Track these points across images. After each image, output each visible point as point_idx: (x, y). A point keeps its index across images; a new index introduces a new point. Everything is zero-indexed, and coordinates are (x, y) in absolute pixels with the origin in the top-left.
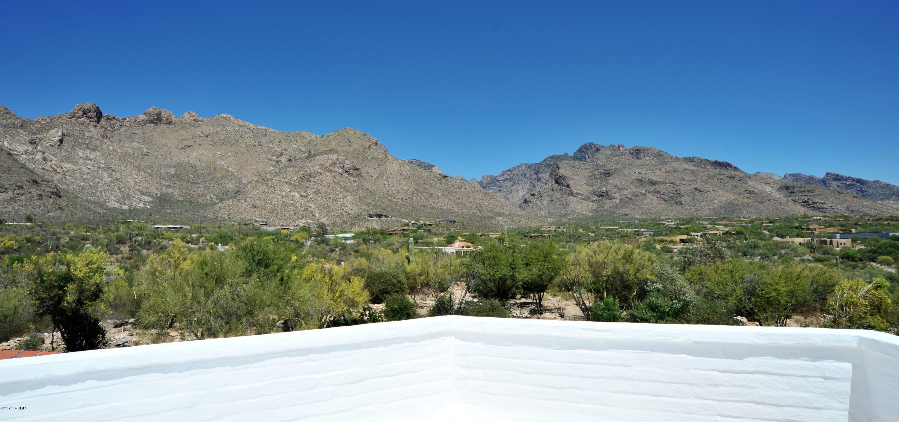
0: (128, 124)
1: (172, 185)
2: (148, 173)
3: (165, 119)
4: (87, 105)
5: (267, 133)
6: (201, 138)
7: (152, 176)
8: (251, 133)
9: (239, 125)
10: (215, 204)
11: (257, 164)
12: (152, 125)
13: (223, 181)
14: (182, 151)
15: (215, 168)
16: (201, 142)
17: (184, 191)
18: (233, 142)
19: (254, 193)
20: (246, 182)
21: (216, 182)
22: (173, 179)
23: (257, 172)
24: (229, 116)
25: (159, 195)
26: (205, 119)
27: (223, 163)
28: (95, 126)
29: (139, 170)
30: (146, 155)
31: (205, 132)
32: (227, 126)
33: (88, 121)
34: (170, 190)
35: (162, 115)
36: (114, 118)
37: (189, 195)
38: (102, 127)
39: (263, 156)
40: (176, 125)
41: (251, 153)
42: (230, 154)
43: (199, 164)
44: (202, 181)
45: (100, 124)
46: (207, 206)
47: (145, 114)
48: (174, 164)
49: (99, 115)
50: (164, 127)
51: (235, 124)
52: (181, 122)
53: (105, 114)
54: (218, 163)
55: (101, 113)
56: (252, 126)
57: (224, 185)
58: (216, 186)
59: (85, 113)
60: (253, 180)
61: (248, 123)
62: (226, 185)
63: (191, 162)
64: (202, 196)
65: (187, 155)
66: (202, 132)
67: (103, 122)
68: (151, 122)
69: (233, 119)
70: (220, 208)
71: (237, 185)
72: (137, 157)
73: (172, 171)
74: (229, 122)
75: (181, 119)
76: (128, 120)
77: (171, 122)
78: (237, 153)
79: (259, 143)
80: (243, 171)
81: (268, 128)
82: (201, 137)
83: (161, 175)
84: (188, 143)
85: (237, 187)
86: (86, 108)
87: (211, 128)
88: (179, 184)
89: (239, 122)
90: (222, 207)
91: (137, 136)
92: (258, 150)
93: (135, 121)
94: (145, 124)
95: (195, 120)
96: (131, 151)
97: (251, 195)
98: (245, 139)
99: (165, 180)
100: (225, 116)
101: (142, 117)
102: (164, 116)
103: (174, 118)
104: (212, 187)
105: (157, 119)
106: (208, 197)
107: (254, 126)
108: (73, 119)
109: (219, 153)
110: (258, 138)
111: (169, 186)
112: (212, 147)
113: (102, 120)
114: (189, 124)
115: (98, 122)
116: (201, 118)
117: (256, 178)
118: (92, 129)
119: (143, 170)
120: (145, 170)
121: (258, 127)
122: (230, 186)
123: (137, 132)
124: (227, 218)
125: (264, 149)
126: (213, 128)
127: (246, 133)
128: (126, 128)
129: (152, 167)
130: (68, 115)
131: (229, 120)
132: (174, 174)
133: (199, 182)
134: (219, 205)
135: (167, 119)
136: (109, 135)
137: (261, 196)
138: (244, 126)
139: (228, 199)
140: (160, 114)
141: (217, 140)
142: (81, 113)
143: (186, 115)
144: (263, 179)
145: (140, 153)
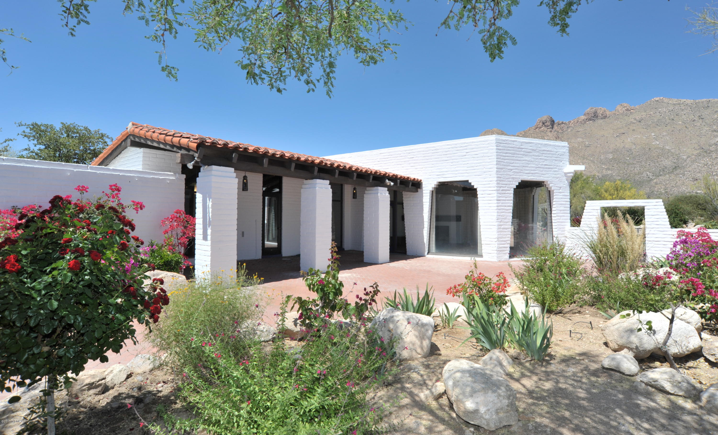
0: (572, 125)
1: (610, 167)
2: (591, 160)
3: (600, 115)
4: (544, 118)
5: (710, 105)
6: (634, 125)
7: (594, 162)
8: (689, 109)
9: (674, 104)
10: (652, 180)
11: (699, 138)
12: (591, 122)
13: (659, 160)
14: (618, 139)
15: (650, 149)
16: (634, 128)
17: (621, 172)
18: (668, 121)
19: (695, 165)
20: (685, 157)
21: (652, 161)
22: (611, 163)
23: (699, 146)
24: (661, 98)
25: (600, 177)
26: (637, 107)
27: (658, 143)
28: (551, 131)
29: (584, 159)
30: (588, 147)
31: (637, 119)
32: (661, 108)
33: (546, 129)
34: (609, 172)
35: (598, 112)
36: (562, 123)
37: (626, 175)
38: (555, 131)
39: (706, 128)
40: (611, 117)
41: (690, 129)
42: (665, 134)
43: (634, 147)
44: (638, 162)
45: (554, 129)
46: (643, 182)
47: (585, 115)
48: (611, 151)
49: (553, 122)
50: (600, 121)
51: (669, 105)
52: (615, 114)
53: (556, 121)
54: (653, 143)
55: (553, 121)
56: (689, 101)
57: (661, 163)
58: (652, 164)
59: (543, 124)
60: (693, 155)
61: (685, 100)
62: (663, 162)
63: (626, 146)
64: (638, 174)
65: (622, 141)
66: (635, 119)
67: (555, 127)
68: (590, 120)
69: (666, 100)
70: (656, 183)
71: (675, 161)
72: (581, 149)
73: (610, 156)
74: (663, 104)
75: (614, 112)
76: (572, 122)
77: (606, 116)
78: (673, 131)
79: (699, 116)
80: (681, 147)
81: (711, 99)
82: (634, 123)
83: (601, 160)
84: (622, 131)
85: (675, 163)
86: (544, 120)
87: (643, 113)
88: (617, 166)
89: (675, 101)
90: (659, 182)
91: (580, 133)
92: (699, 124)
93: (578, 121)
94: (585, 122)
95: (627, 110)
96: (576, 145)
97: (690, 169)
98: (681, 116)
99: (605, 164)
100: (657, 99)
101: (583, 117)
102: (600, 112)
103: (608, 113)
104: (648, 166)
105: (595, 116)
106: (645, 175)
107: (692, 101)
108: (537, 130)
109: (653, 134)
110: (697, 112)
111: (608, 169)
112: (645, 130)
113: (555, 126)
114: (622, 114)
115: (552, 128)
116: (632, 107)
117: (695, 152)
118: (549, 134)
119: (587, 159)
120: (588, 158)
121: (697, 101)
122: (667, 163)
123: (580, 130)
124: (663, 192)
125: (707, 121)
126: (645, 113)
127: (683, 110)
128: (571, 128)
129: (593, 155)
130: (534, 128)
131: (662, 102)
132: (612, 159)
133: (635, 162)
134: (655, 181)
135: (602, 115)
136: (560, 136)
137: (703, 169)
138: (679, 104)
139: (665, 175)
140: (596, 112)
141: (650, 123)
142: (541, 124)
143: (619, 108)
144: (706, 152)
145: (583, 145)
